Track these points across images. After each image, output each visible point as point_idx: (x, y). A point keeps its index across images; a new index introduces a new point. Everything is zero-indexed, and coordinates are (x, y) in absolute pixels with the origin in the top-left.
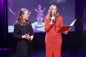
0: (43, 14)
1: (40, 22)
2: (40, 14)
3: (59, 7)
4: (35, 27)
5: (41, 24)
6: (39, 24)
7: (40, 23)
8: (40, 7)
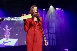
0: (9, 32)
2: (7, 32)
3: (22, 27)
4: (3, 42)
5: (8, 40)
6: (6, 40)
7: (7, 39)
8: (7, 26)
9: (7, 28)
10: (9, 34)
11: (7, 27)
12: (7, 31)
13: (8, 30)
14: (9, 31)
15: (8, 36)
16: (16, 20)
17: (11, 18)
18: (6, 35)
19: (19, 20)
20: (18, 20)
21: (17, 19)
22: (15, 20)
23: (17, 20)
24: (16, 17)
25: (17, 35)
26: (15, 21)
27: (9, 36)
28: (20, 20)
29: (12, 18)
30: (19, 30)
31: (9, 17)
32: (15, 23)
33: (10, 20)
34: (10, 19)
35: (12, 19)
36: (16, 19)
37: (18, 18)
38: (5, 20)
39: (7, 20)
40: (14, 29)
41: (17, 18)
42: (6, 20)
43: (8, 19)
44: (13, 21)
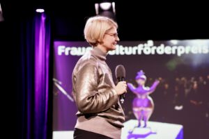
0: (150, 98)
1: (144, 119)
2: (143, 97)
3: (201, 78)
4: (127, 135)
5: (145, 126)
6: (139, 125)
7: (143, 123)
8: (144, 77)
9: (141, 82)
10: (149, 105)
11: (143, 79)
12: (143, 93)
13: (146, 91)
14: (150, 95)
15: (146, 112)
16: (176, 50)
17: (157, 45)
18: (141, 109)
19: (187, 52)
20: (183, 52)
21: (179, 48)
22: (174, 52)
23: (179, 54)
24: (174, 42)
25: (178, 108)
26: (172, 54)
27: (149, 111)
28: (190, 53)
29: (162, 46)
30: (187, 91)
31: (150, 43)
32: (172, 64)
33: (153, 53)
34: (155, 48)
35: (162, 50)
36: (174, 48)
37: (185, 46)
38: (137, 51)
39: (142, 51)
40: (167, 86)
41: (178, 45)
42: (140, 53)
43: (148, 48)
44: (165, 54)
